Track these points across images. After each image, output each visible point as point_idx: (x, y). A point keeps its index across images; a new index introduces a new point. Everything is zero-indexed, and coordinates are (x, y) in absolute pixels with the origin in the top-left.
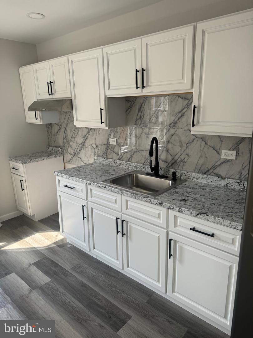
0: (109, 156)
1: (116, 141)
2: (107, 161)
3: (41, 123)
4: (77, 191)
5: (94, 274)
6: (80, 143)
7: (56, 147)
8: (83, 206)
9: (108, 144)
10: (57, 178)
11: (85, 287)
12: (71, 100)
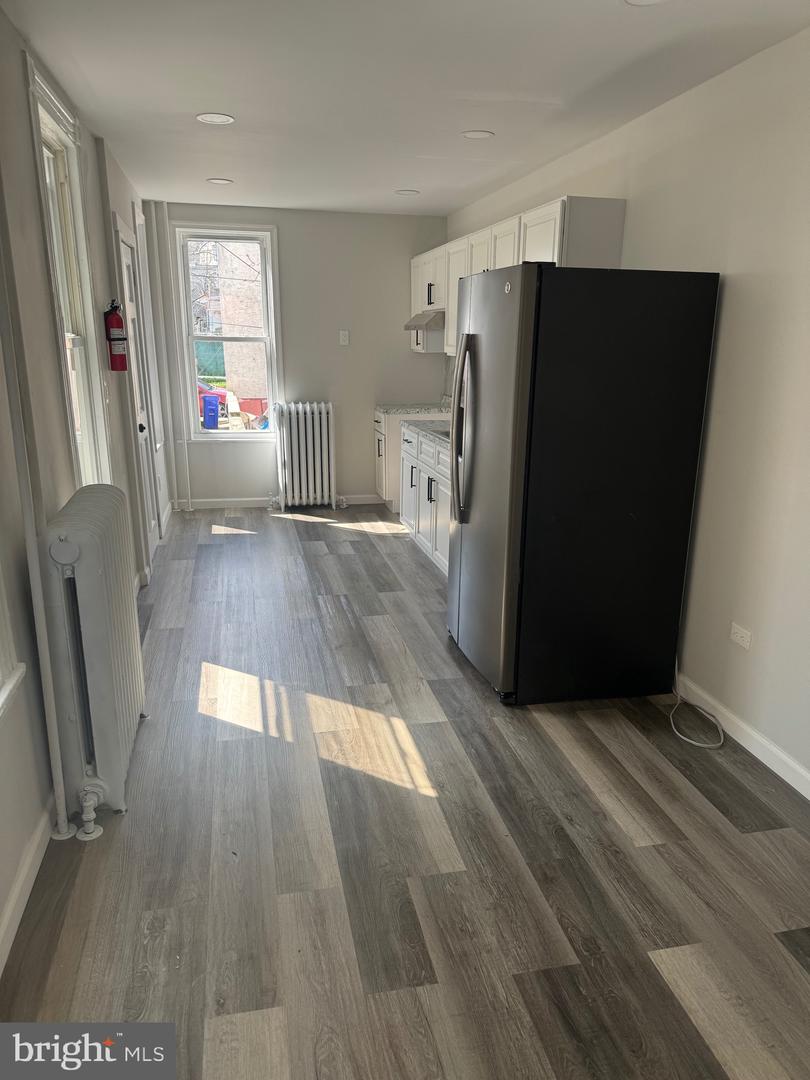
4: (412, 447)
8: (412, 467)
10: (403, 430)
12: (444, 313)
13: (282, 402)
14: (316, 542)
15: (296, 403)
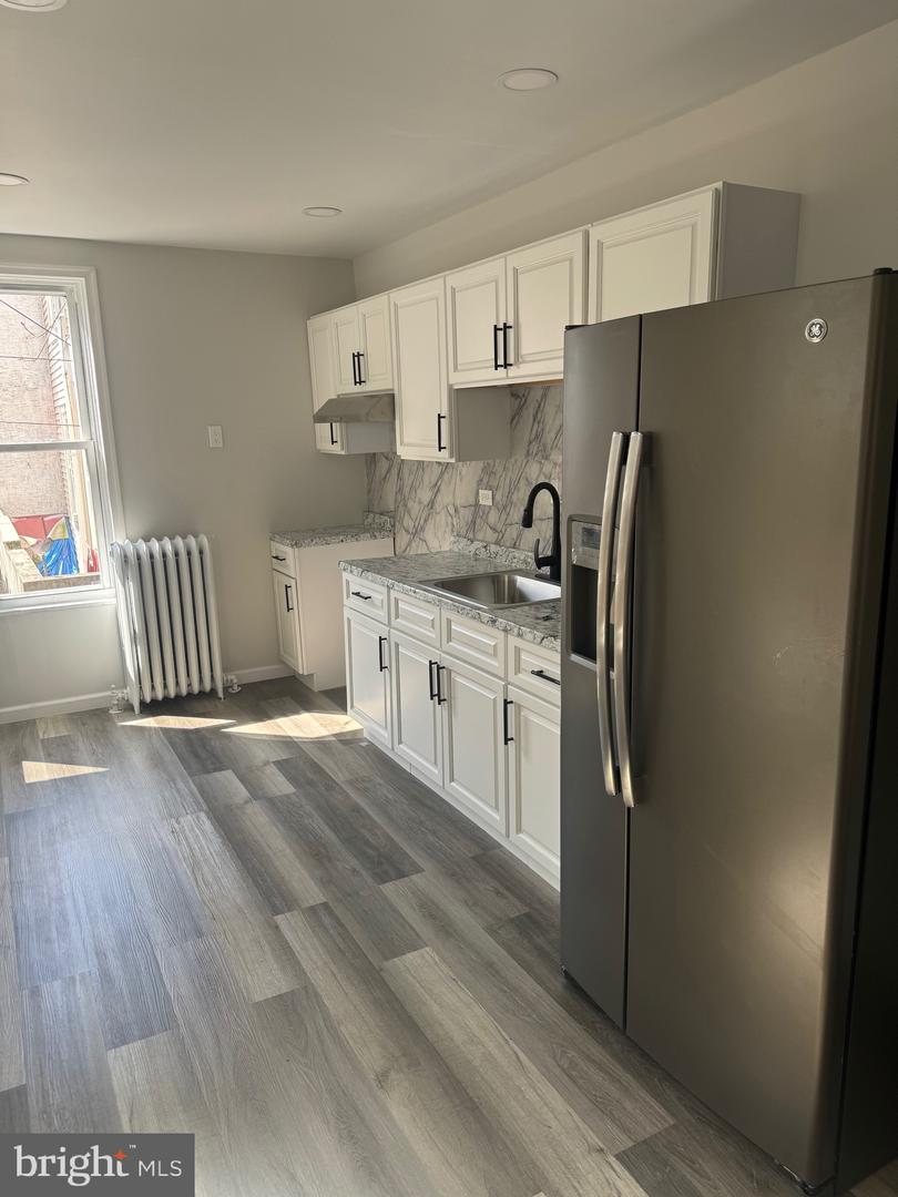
0: (480, 536)
1: (491, 497)
2: (473, 548)
3: (343, 453)
4: (373, 605)
5: (390, 796)
6: (426, 503)
7: (381, 514)
8: (381, 639)
9: (476, 504)
10: (346, 575)
11: (358, 812)
12: (393, 395)
13: (120, 539)
14: (217, 774)
15: (147, 540)
